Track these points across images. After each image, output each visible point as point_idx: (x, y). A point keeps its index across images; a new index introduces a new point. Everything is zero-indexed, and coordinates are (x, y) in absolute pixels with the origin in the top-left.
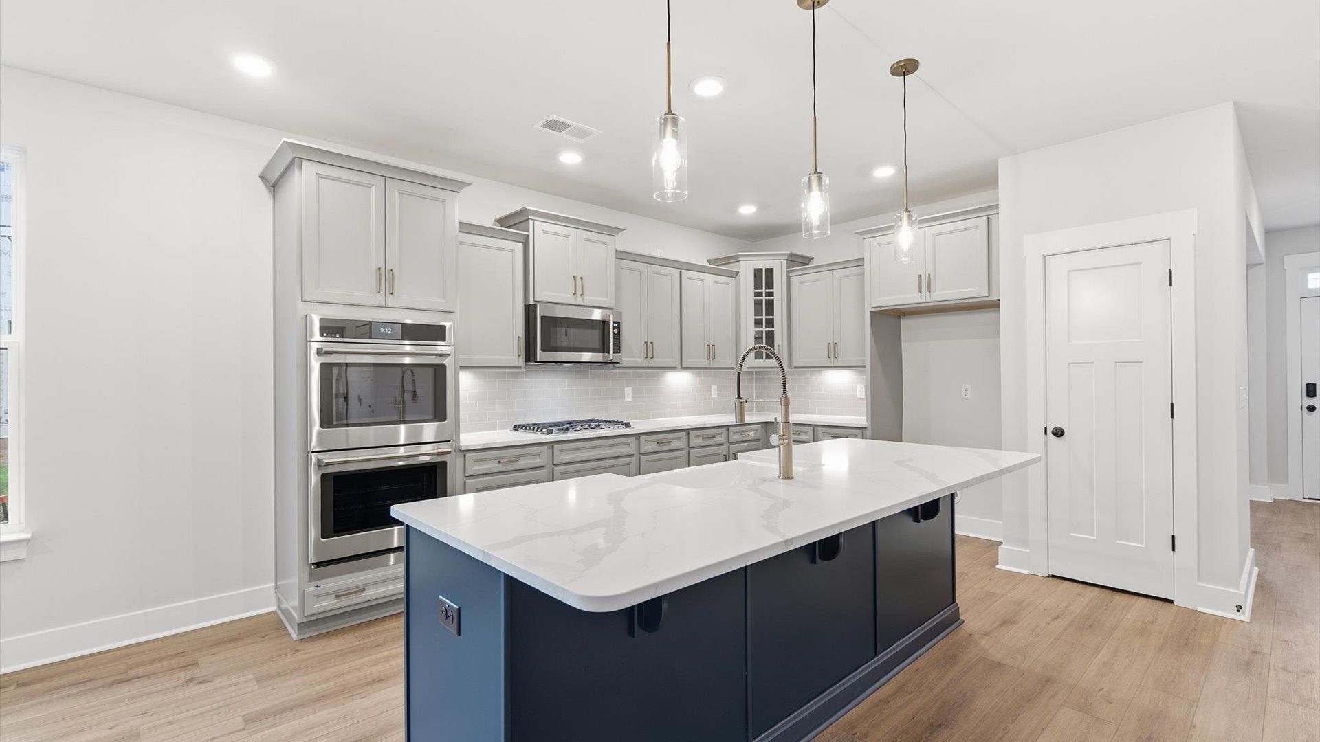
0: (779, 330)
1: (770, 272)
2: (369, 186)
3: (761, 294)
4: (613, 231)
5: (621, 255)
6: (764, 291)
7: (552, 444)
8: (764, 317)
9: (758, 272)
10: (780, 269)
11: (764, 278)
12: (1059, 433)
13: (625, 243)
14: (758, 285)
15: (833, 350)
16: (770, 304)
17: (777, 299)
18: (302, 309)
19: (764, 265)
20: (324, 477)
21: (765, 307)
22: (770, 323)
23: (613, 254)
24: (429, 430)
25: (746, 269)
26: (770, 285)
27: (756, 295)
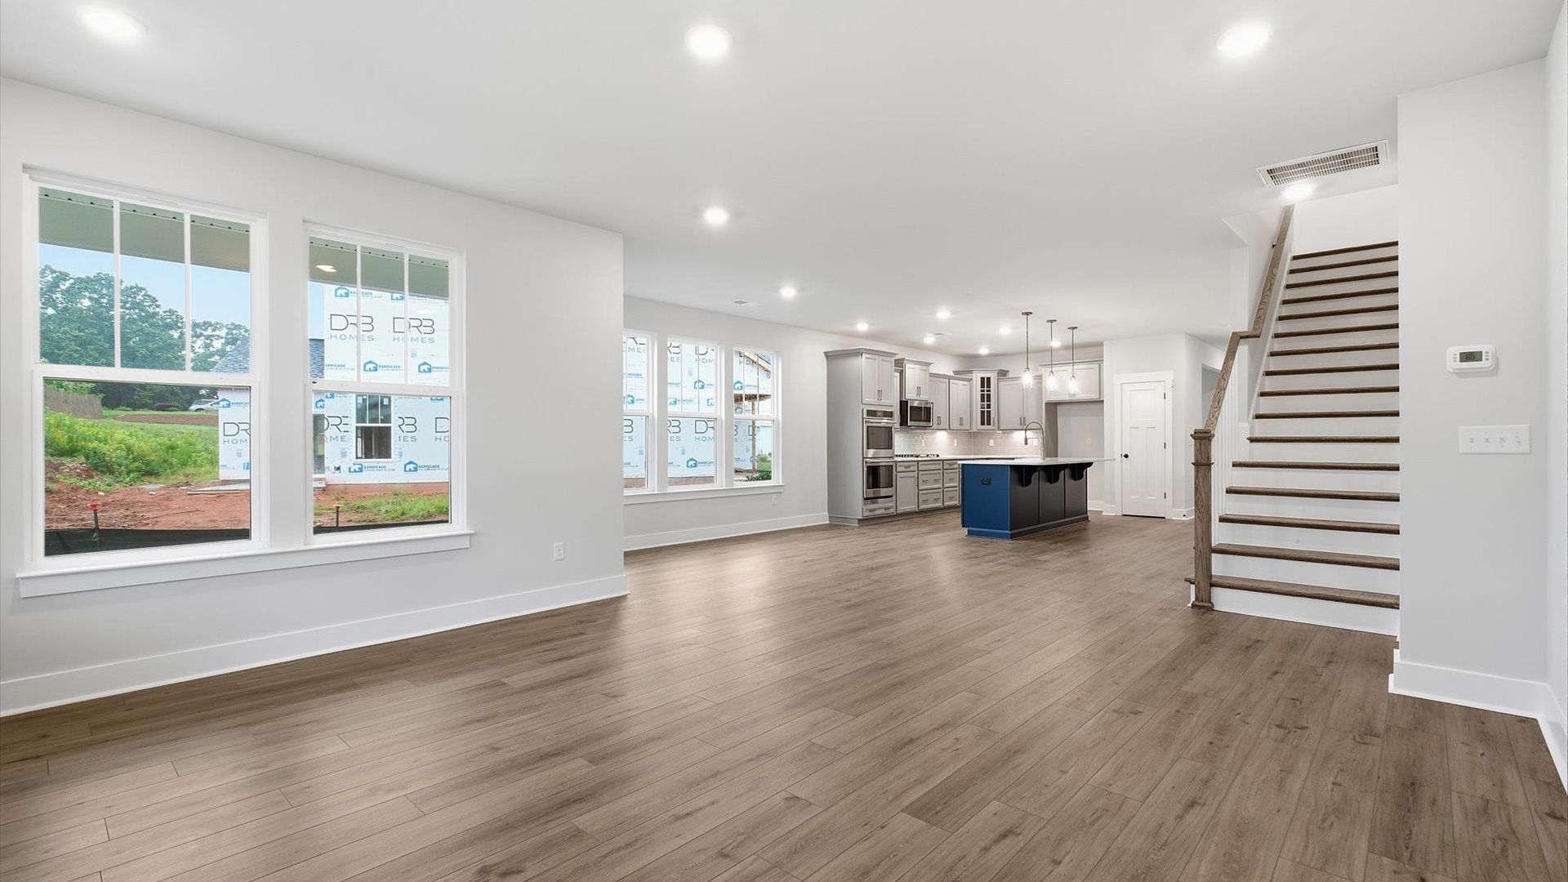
0: (993, 410)
1: (989, 379)
2: (875, 359)
3: (984, 391)
4: (928, 364)
5: (932, 375)
6: (986, 389)
7: (918, 461)
8: (986, 403)
9: (983, 379)
10: (993, 376)
11: (985, 382)
12: (1126, 456)
13: (933, 369)
14: (983, 386)
15: (1023, 421)
16: (989, 396)
17: (992, 393)
18: (862, 407)
19: (986, 375)
20: (868, 467)
21: (986, 398)
22: (989, 406)
23: (928, 375)
24: (883, 453)
25: (977, 377)
26: (989, 386)
27: (982, 391)
